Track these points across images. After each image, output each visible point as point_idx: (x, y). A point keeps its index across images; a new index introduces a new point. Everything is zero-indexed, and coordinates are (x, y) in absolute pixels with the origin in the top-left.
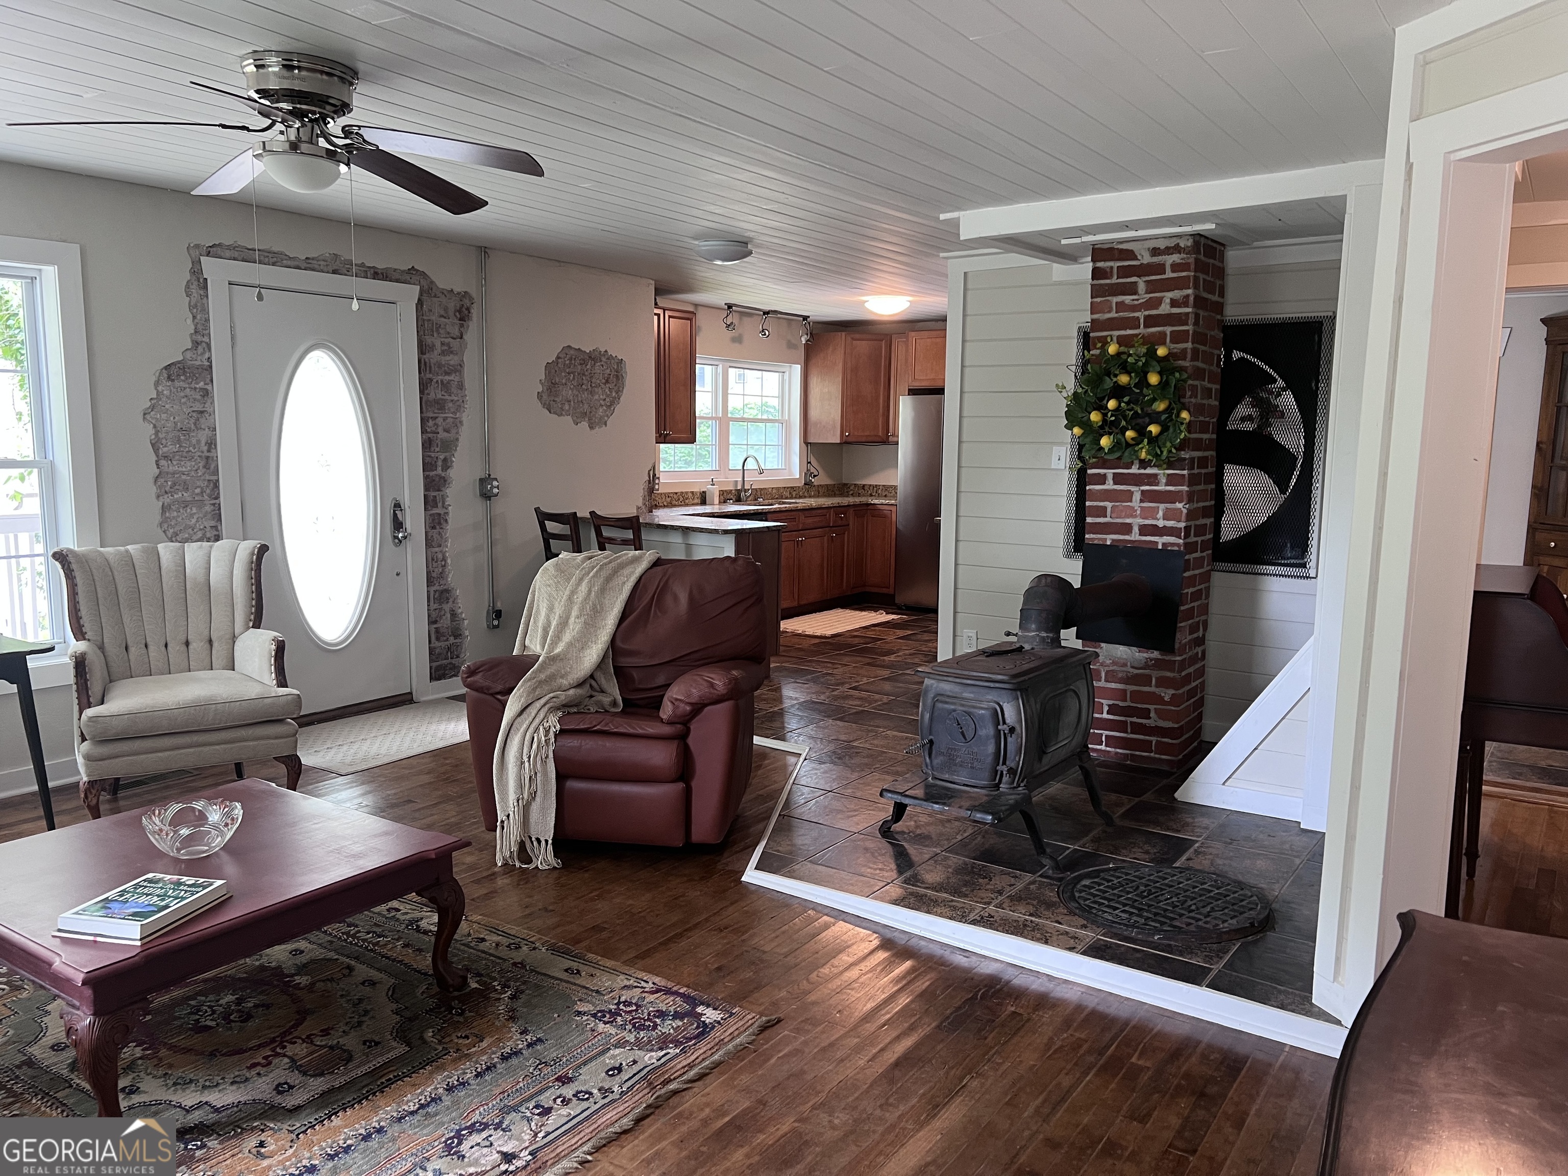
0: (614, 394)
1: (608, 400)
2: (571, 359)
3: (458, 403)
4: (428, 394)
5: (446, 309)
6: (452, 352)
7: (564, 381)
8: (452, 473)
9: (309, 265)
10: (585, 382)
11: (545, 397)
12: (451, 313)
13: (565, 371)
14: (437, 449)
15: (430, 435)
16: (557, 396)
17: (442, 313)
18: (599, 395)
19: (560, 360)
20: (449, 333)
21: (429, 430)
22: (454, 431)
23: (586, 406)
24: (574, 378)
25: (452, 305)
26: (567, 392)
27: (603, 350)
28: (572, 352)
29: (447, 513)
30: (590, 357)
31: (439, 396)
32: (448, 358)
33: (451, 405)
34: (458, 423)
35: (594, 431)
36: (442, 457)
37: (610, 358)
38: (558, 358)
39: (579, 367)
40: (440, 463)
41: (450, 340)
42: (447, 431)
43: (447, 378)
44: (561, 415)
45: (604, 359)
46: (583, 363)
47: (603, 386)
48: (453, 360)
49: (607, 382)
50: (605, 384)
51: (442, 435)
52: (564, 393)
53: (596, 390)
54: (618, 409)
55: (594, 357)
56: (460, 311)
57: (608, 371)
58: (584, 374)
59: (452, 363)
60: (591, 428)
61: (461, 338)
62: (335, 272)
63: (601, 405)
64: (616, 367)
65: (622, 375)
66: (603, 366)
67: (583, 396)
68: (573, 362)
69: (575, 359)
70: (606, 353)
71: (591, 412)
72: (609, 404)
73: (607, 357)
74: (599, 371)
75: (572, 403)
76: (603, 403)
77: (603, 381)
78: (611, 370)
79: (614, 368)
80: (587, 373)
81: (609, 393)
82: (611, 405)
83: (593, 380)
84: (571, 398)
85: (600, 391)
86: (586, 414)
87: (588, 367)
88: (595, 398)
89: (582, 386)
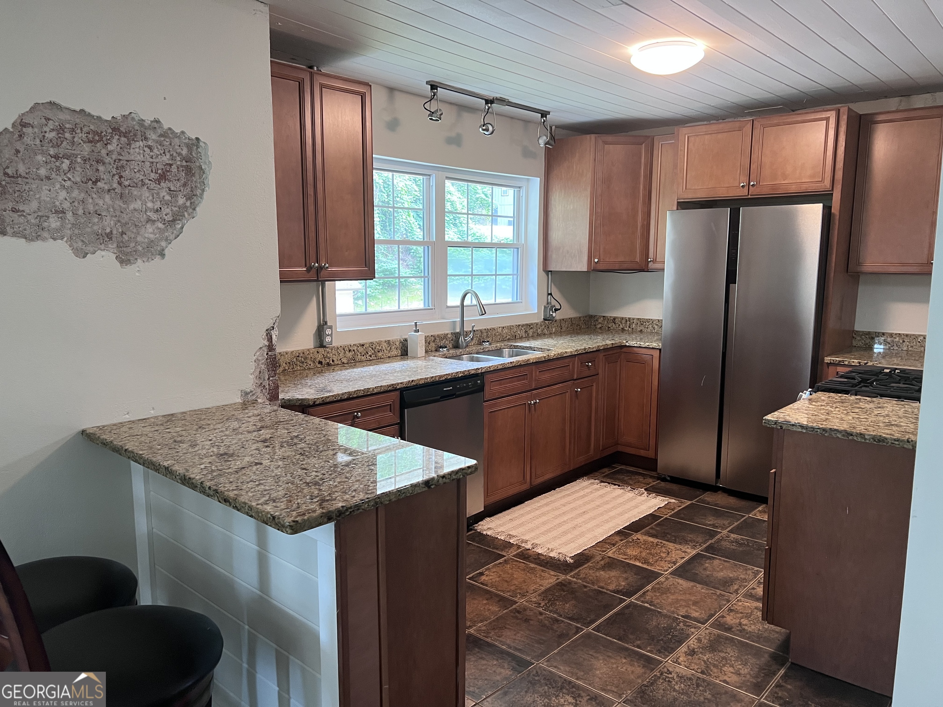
0: (181, 201)
1: (166, 210)
2: (61, 129)
13: (44, 152)
18: (143, 201)
19: (28, 130)
23: (109, 222)
24: (71, 168)
28: (64, 116)
30: (115, 129)
35: (129, 269)
37: (168, 134)
38: (20, 125)
39: (86, 147)
44: (40, 238)
47: (153, 185)
49: (163, 177)
50: (158, 181)
53: (135, 192)
55: (126, 130)
57: (166, 159)
58: (99, 162)
60: (124, 262)
63: (149, 220)
64: (185, 152)
65: (200, 167)
66: (150, 148)
67: (101, 202)
68: (67, 135)
69: (73, 131)
70: (155, 125)
71: (123, 233)
72: (169, 218)
73: (159, 131)
74: (141, 158)
75: (69, 215)
76: (153, 216)
77: (153, 176)
78: (172, 158)
79: (179, 154)
80: (108, 160)
81: (167, 198)
82: (174, 220)
83: (126, 173)
84: (66, 205)
85: (146, 194)
86: (109, 236)
87: (110, 147)
88: (132, 207)
89: (95, 183)
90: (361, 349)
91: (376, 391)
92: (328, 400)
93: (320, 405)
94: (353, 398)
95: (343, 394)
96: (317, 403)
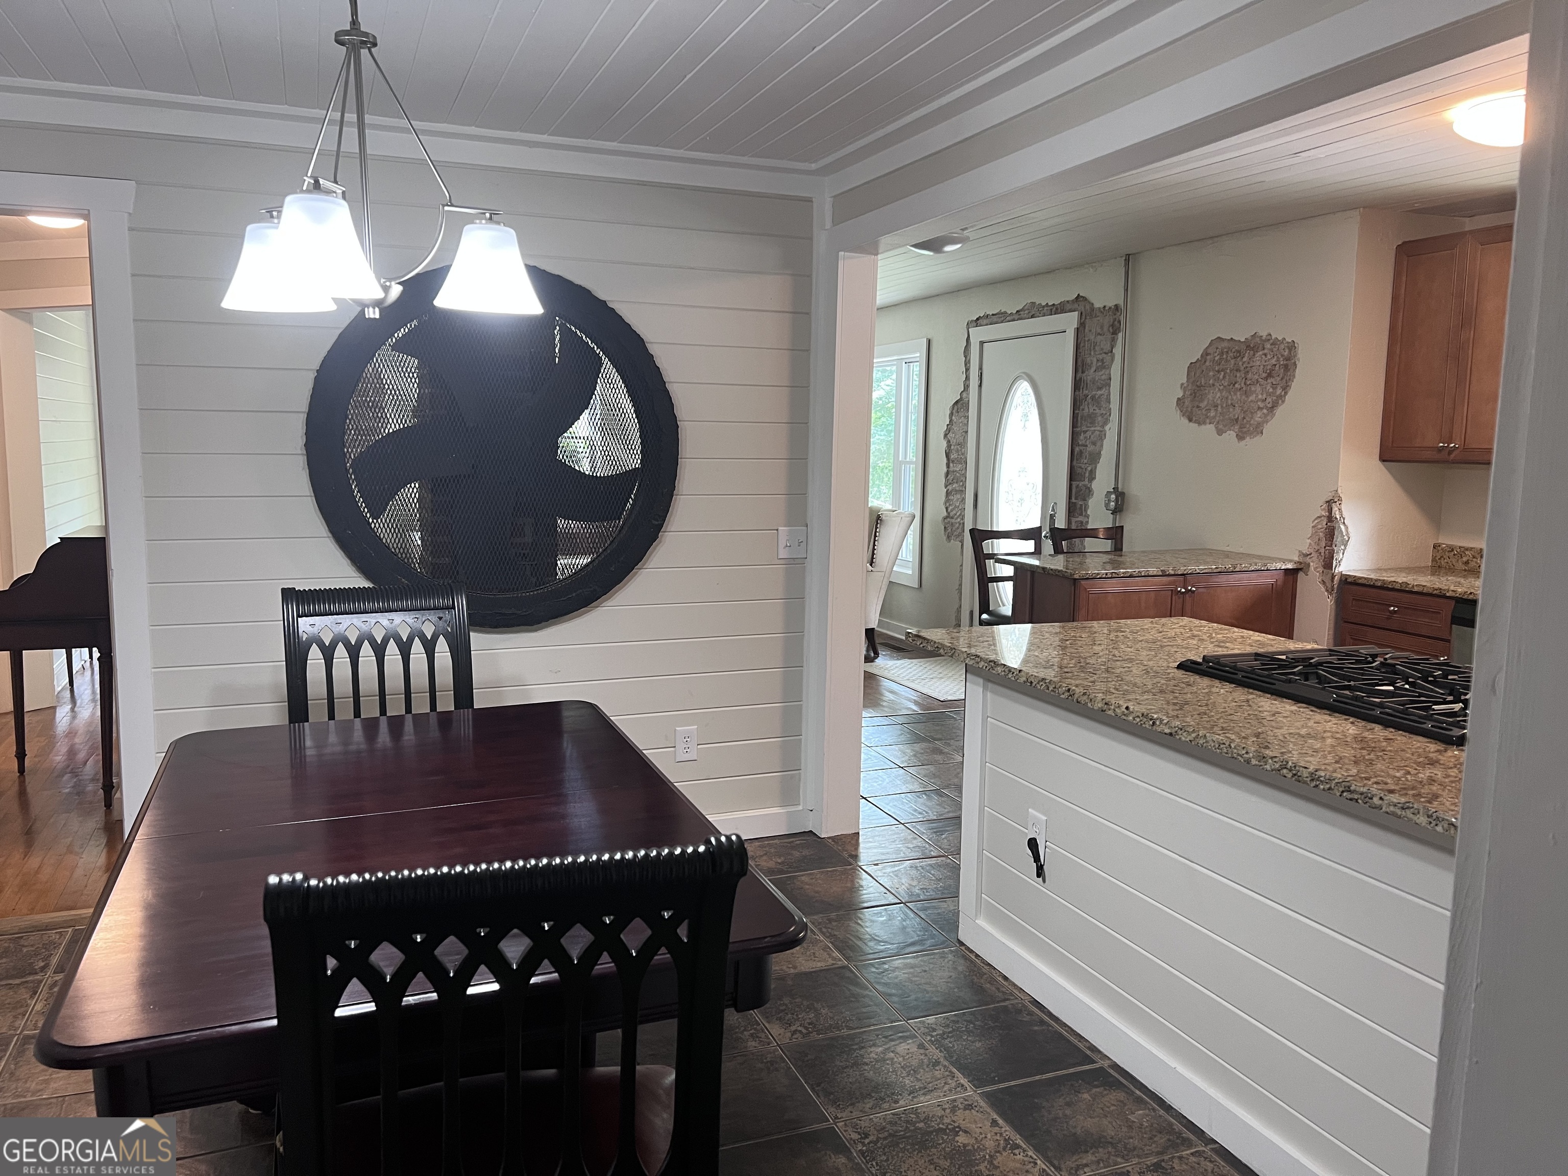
0: (1279, 391)
1: (1269, 400)
2: (1222, 353)
3: (1105, 417)
4: (1083, 410)
5: (1102, 327)
6: (1104, 368)
7: (1211, 382)
8: (1095, 485)
9: (1019, 315)
10: (1239, 380)
11: (1187, 402)
12: (1105, 329)
13: (1214, 370)
14: (1086, 461)
15: (1082, 448)
16: (1202, 401)
17: (1099, 331)
18: (1258, 394)
19: (1208, 357)
20: (1102, 349)
21: (1080, 443)
22: (1099, 444)
23: (1238, 410)
24: (1224, 377)
25: (1107, 321)
26: (1214, 395)
27: (1264, 334)
28: (1225, 344)
29: (1087, 522)
30: (1248, 346)
31: (1091, 411)
32: (1100, 373)
33: (1100, 418)
34: (1102, 436)
35: (1243, 443)
36: (1089, 469)
37: (1275, 343)
38: (1206, 354)
39: (1233, 362)
40: (1087, 475)
41: (1104, 355)
42: (1094, 444)
43: (1099, 392)
44: (1204, 423)
45: (1268, 346)
46: (1239, 354)
47: (1263, 382)
48: (1102, 375)
49: (1270, 375)
50: (1266, 379)
51: (1091, 448)
52: (1210, 396)
53: (1253, 388)
54: (1280, 411)
55: (1254, 345)
56: (1113, 325)
57: (1273, 361)
58: (1238, 370)
59: (1103, 377)
60: (1240, 438)
61: (1112, 351)
62: (1032, 317)
63: (1259, 408)
64: (1286, 354)
65: (1295, 362)
66: (1265, 355)
67: (1235, 398)
68: (1225, 356)
69: (1227, 352)
70: (1269, 337)
71: (1244, 418)
72: (1270, 406)
73: (1271, 341)
74: (1258, 363)
75: (1220, 407)
76: (1261, 404)
77: (1264, 375)
78: (1278, 360)
79: (1282, 356)
80: (1242, 368)
81: (1271, 390)
82: (1273, 407)
83: (1250, 376)
84: (1219, 402)
85: (1258, 388)
86: (1237, 420)
87: (1245, 359)
88: (1251, 398)
89: (1234, 385)
91: (1416, 589)
92: (1360, 581)
93: (1351, 583)
94: (1388, 589)
95: (1376, 580)
96: (1349, 580)
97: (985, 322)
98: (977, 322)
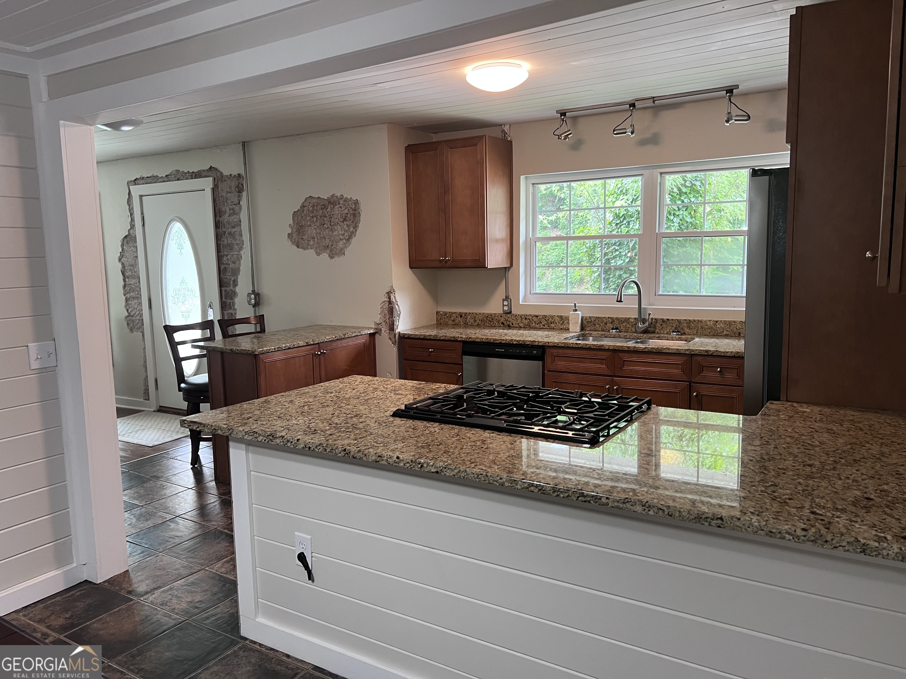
0: (351, 229)
1: (346, 234)
2: (313, 206)
3: (240, 245)
4: (224, 241)
5: (230, 188)
6: (235, 214)
7: (309, 223)
8: (237, 289)
9: (168, 178)
10: (326, 222)
11: (295, 236)
12: (233, 189)
13: (309, 216)
14: (229, 274)
15: (226, 266)
16: (304, 235)
17: (228, 190)
18: (339, 231)
19: (305, 208)
20: (232, 202)
21: (224, 263)
22: (237, 263)
23: (327, 241)
24: (317, 220)
25: (234, 184)
26: (312, 231)
27: (339, 195)
28: (315, 201)
29: (236, 313)
30: (330, 202)
31: (229, 242)
32: (233, 218)
33: (236, 246)
34: (239, 258)
35: (333, 260)
36: (233, 279)
37: (346, 200)
38: (303, 206)
39: (321, 211)
40: (232, 283)
41: (234, 206)
42: (234, 263)
43: (234, 230)
44: (308, 248)
45: (341, 202)
46: (324, 207)
47: (341, 224)
48: (234, 218)
49: (345, 220)
50: (343, 222)
51: (232, 265)
52: (309, 232)
53: (336, 228)
54: (354, 240)
55: (333, 201)
56: (238, 187)
57: (346, 211)
58: (325, 216)
59: (235, 220)
60: (332, 257)
61: (239, 204)
62: (178, 180)
63: (341, 239)
64: (353, 207)
65: (359, 212)
66: (341, 207)
67: (325, 233)
68: (315, 208)
69: (317, 205)
70: (342, 197)
71: (332, 245)
72: (347, 238)
73: (344, 199)
74: (337, 212)
75: (316, 239)
76: (342, 238)
77: (342, 220)
78: (349, 210)
79: (351, 208)
80: (327, 215)
81: (347, 229)
82: (349, 239)
83: (332, 220)
84: (315, 235)
85: (339, 228)
86: (328, 246)
87: (328, 210)
88: (335, 234)
89: (323, 225)
90: (535, 319)
91: (442, 338)
92: (412, 337)
93: (407, 338)
94: (427, 339)
95: (421, 335)
96: (406, 336)
97: (141, 182)
98: (136, 182)
